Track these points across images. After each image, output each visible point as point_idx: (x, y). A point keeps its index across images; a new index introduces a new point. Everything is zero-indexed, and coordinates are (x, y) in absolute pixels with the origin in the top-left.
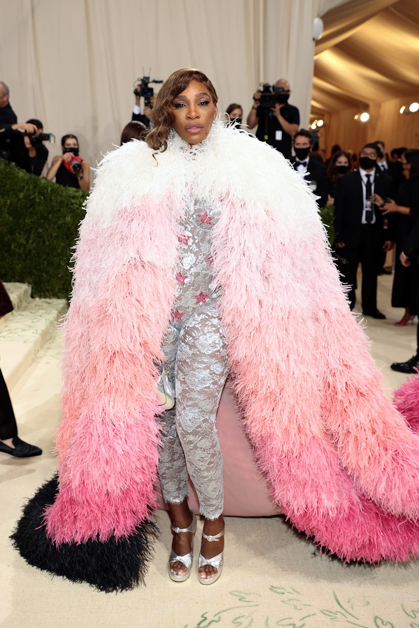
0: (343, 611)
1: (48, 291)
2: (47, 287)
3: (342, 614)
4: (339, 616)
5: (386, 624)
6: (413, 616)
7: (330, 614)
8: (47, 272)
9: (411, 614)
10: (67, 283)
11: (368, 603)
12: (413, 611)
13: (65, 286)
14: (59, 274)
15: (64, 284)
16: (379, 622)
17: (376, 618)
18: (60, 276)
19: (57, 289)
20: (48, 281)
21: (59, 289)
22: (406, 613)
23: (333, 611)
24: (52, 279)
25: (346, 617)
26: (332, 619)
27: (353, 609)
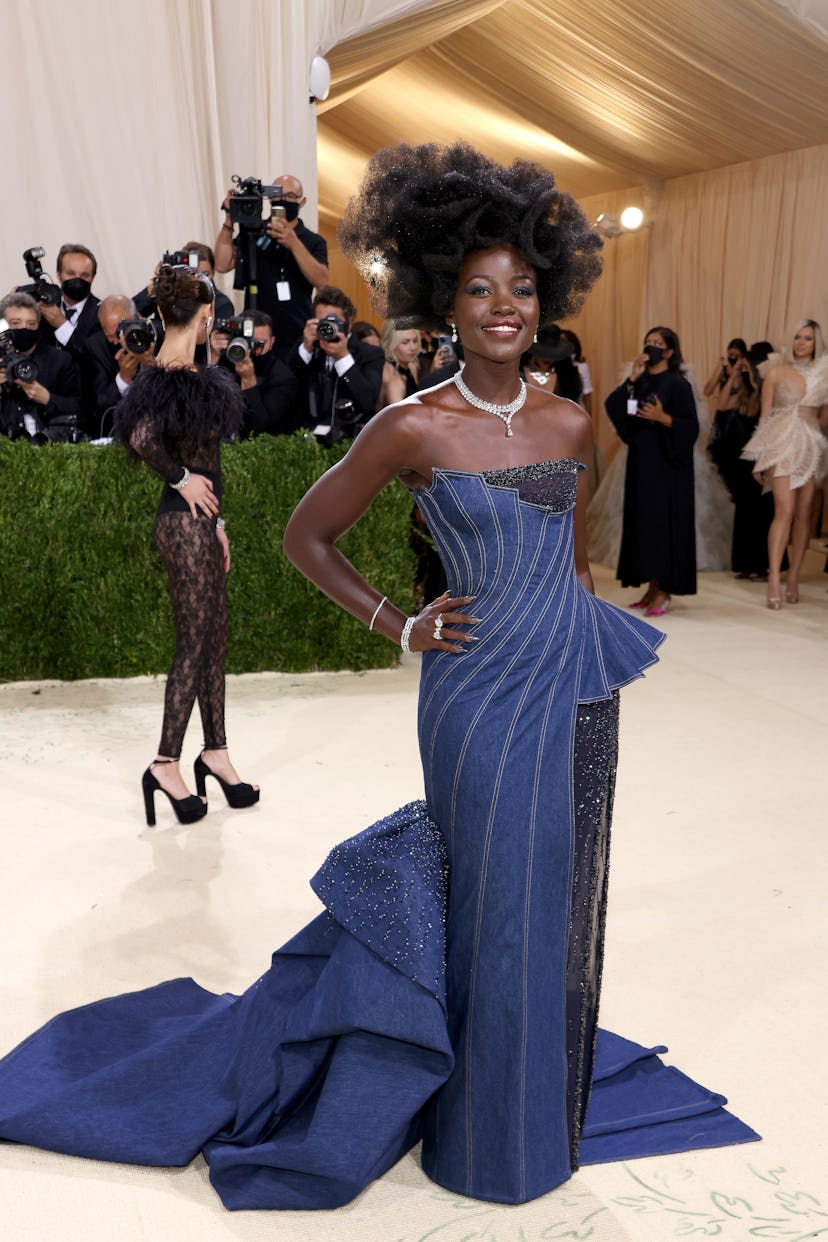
0: (652, 1194)
3: (653, 1199)
4: (648, 1203)
5: (735, 1203)
6: (773, 1179)
7: (631, 1202)
9: (768, 1177)
11: (691, 1173)
12: (771, 1172)
16: (721, 1201)
17: (713, 1195)
22: (760, 1177)
23: (634, 1197)
25: (659, 1202)
26: (638, 1210)
27: (667, 1187)
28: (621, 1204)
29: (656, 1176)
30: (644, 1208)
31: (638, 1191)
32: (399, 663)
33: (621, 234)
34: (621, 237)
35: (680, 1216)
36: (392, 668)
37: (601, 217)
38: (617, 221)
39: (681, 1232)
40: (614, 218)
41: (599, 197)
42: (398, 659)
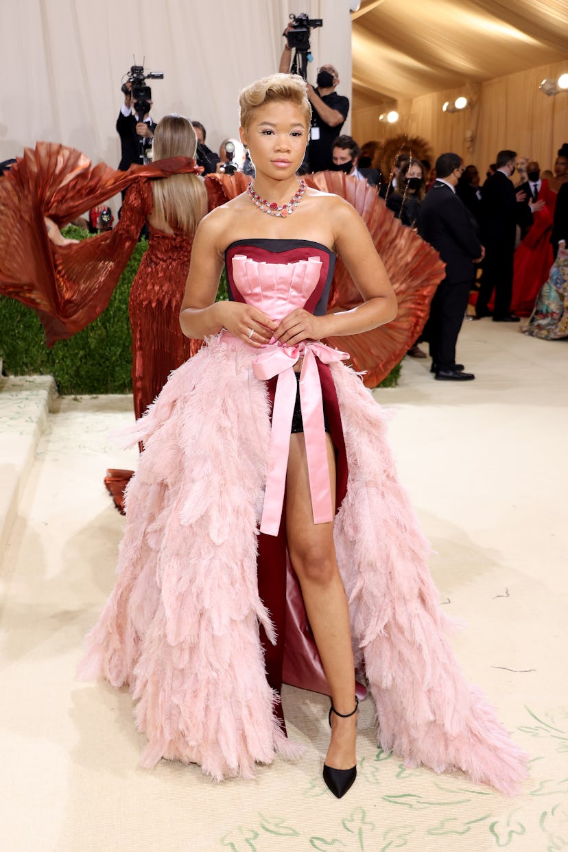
0: (543, 726)
1: (26, 365)
2: (25, 360)
3: (544, 729)
4: (540, 731)
7: (529, 730)
8: (24, 339)
10: (53, 352)
13: (50, 357)
14: (41, 341)
15: (48, 355)
18: (42, 343)
19: (39, 362)
20: (27, 351)
21: (42, 361)
23: (532, 727)
24: (31, 348)
26: (533, 735)
27: (554, 722)
28: (522, 730)
29: (546, 715)
30: (538, 734)
31: (535, 723)
32: (396, 384)
33: (558, 92)
34: (558, 95)
35: (561, 740)
36: (392, 387)
37: (544, 82)
38: (555, 84)
39: (560, 750)
40: (553, 82)
41: (543, 68)
42: (396, 381)
